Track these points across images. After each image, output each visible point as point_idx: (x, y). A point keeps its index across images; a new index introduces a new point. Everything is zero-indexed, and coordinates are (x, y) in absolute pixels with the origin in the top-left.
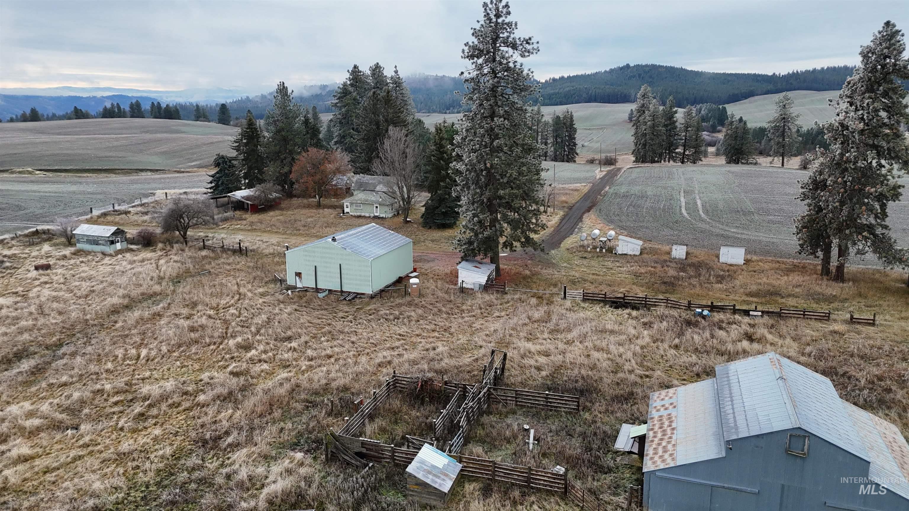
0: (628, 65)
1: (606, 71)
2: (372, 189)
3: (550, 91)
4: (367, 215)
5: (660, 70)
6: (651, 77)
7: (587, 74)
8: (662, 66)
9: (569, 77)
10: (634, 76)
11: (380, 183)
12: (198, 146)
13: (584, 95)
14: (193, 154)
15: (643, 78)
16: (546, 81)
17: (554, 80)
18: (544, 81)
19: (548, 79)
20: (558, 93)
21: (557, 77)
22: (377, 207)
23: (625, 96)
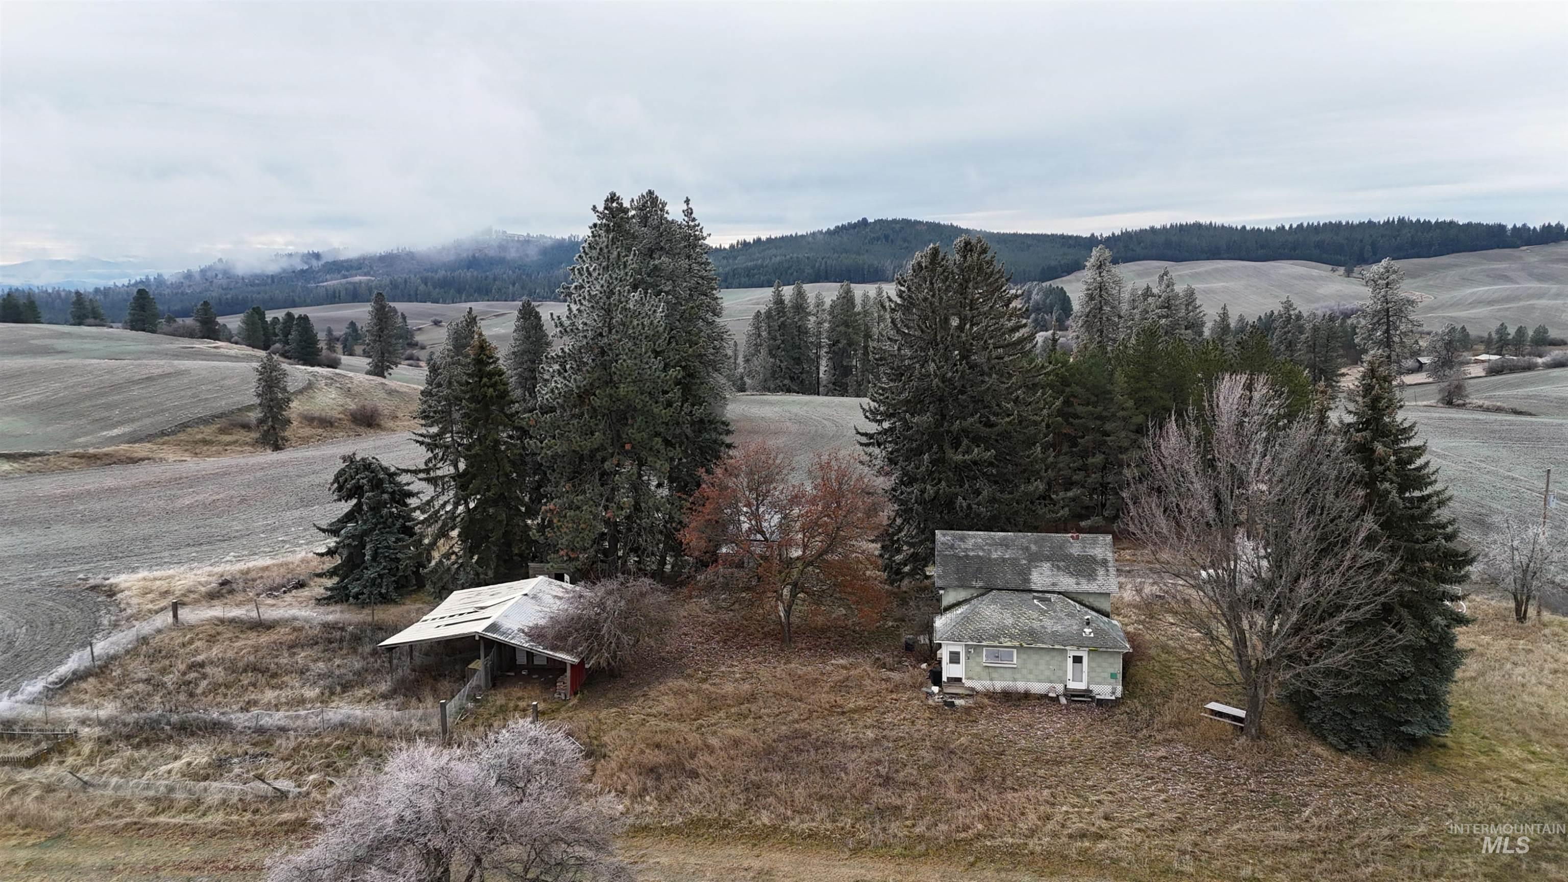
0: (865, 220)
1: (829, 231)
2: (1017, 582)
3: (741, 262)
4: (1038, 687)
5: (918, 227)
6: (905, 240)
7: (799, 234)
8: (920, 223)
9: (769, 240)
10: (878, 239)
11: (1035, 559)
12: (116, 388)
13: (808, 270)
14: (109, 407)
15: (892, 241)
16: (732, 246)
17: (745, 244)
18: (727, 247)
19: (735, 242)
20: (762, 266)
21: (750, 239)
22: (1078, 660)
23: (876, 271)
